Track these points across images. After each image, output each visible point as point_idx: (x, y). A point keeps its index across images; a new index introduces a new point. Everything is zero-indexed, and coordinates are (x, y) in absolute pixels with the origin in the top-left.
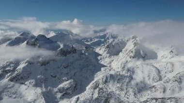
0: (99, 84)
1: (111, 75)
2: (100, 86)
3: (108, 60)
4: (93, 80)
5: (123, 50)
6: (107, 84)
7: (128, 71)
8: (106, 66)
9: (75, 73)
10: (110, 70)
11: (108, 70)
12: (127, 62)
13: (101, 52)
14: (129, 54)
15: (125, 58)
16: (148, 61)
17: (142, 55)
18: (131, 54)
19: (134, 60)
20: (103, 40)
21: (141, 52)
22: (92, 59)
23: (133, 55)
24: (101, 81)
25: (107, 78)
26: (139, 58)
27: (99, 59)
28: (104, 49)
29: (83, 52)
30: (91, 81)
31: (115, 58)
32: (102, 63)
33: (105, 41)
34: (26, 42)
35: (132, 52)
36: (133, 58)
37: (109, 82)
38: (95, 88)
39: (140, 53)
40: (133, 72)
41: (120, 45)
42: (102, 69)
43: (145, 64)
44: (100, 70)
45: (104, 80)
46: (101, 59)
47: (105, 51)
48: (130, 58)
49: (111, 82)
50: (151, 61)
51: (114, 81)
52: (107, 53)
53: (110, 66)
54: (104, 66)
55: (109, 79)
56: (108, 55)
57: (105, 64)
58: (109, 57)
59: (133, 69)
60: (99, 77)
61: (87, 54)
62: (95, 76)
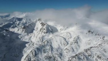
0: (30, 58)
1: (37, 48)
3: (27, 37)
4: (23, 56)
5: (35, 28)
6: (37, 56)
7: (48, 43)
8: (29, 42)
9: (5, 55)
11: (31, 45)
12: (43, 36)
14: (42, 31)
15: (40, 34)
18: (44, 31)
21: (50, 28)
23: (46, 31)
24: (31, 55)
25: (35, 51)
26: (49, 33)
27: (20, 37)
29: (5, 35)
30: (21, 58)
31: (32, 35)
32: (24, 40)
36: (46, 33)
37: (38, 54)
40: (51, 43)
41: (32, 25)
42: (27, 45)
45: (34, 54)
46: (21, 38)
47: (23, 31)
48: (45, 33)
49: (39, 54)
51: (41, 52)
52: (25, 32)
53: (31, 42)
54: (27, 43)
55: (37, 52)
56: (26, 34)
57: (27, 41)
59: (50, 40)
61: (8, 36)
62: (23, 52)
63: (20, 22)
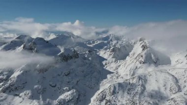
0: (105, 95)
1: (120, 85)
2: (108, 98)
3: (114, 65)
4: (98, 89)
5: (131, 54)
6: (115, 95)
7: (139, 80)
8: (113, 73)
9: (78, 81)
10: (117, 78)
11: (114, 77)
12: (137, 68)
13: (105, 56)
14: (138, 58)
15: (133, 64)
16: (160, 67)
17: (153, 59)
18: (141, 59)
19: (144, 65)
20: (106, 42)
21: (153, 56)
22: (96, 64)
23: (143, 61)
24: (108, 92)
25: (115, 88)
26: (150, 64)
27: (104, 64)
28: (109, 53)
29: (86, 56)
30: (96, 91)
31: (122, 62)
32: (108, 68)
33: (109, 43)
34: (22, 46)
35: (142, 56)
36: (144, 63)
37: (118, 93)
38: (101, 100)
39: (151, 57)
40: (146, 81)
41: (127, 47)
42: (109, 76)
43: (158, 71)
44: (106, 78)
45: (112, 91)
46: (106, 64)
47: (110, 55)
48: (140, 63)
49: (120, 93)
50: (165, 67)
51: (124, 92)
53: (117, 73)
54: (110, 73)
55: (117, 89)
56: (114, 59)
57: (111, 70)
58: (115, 61)
59: (145, 76)
60: (106, 86)
61: (90, 59)
62: (101, 84)
63: (118, 42)
